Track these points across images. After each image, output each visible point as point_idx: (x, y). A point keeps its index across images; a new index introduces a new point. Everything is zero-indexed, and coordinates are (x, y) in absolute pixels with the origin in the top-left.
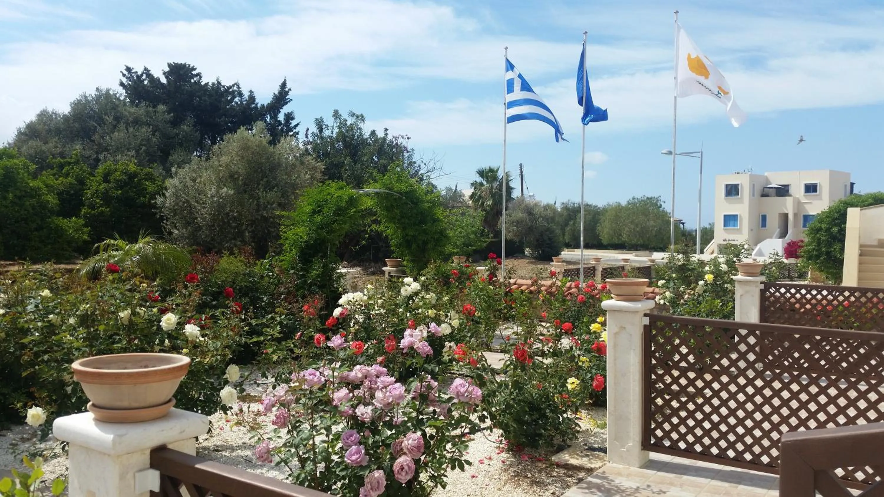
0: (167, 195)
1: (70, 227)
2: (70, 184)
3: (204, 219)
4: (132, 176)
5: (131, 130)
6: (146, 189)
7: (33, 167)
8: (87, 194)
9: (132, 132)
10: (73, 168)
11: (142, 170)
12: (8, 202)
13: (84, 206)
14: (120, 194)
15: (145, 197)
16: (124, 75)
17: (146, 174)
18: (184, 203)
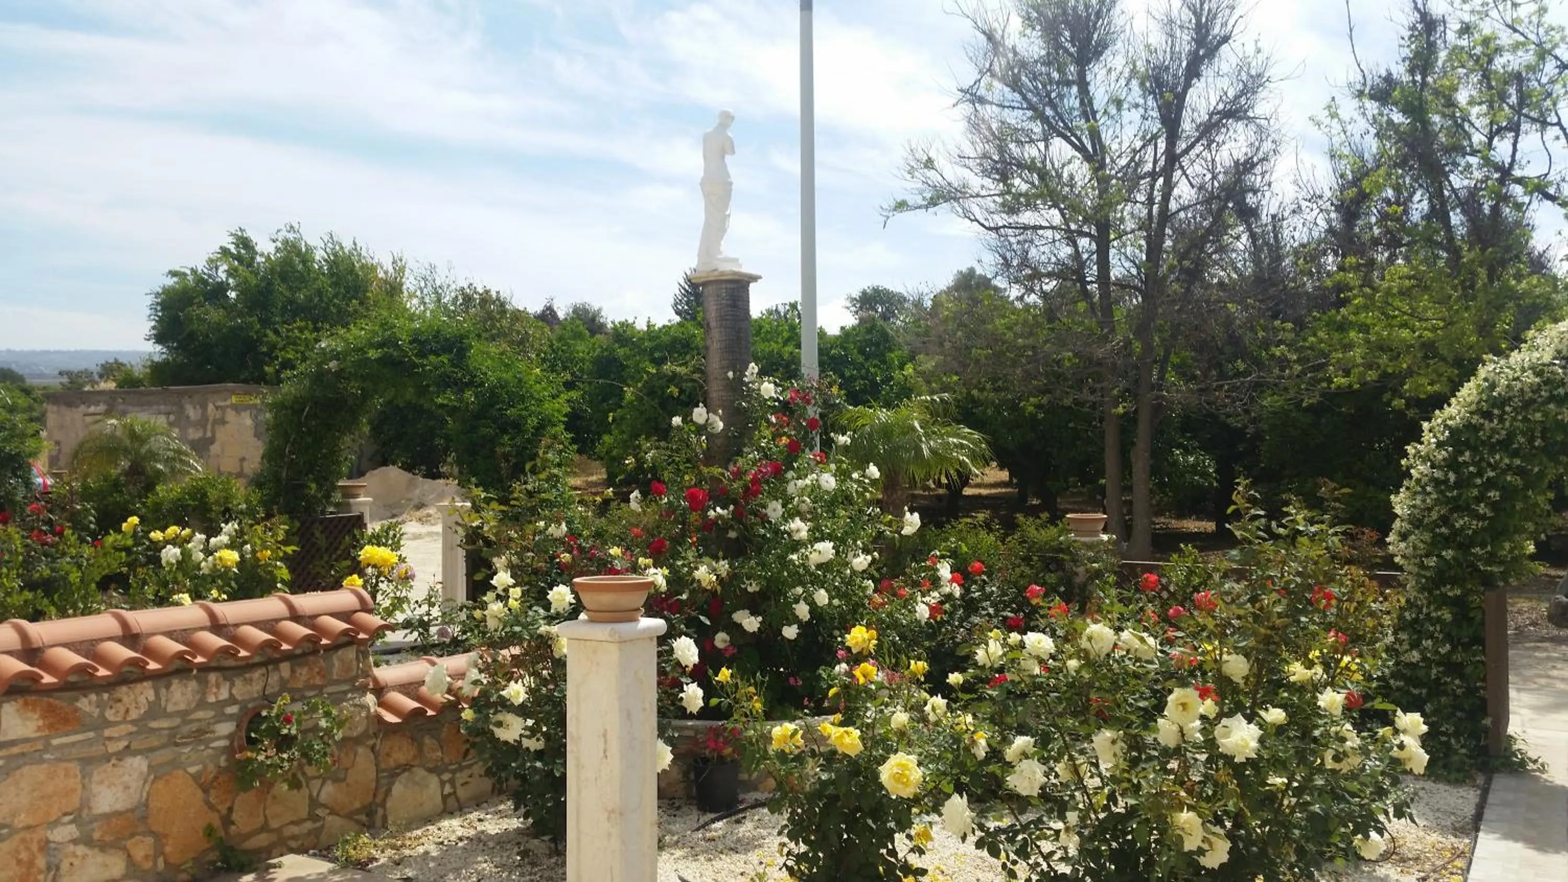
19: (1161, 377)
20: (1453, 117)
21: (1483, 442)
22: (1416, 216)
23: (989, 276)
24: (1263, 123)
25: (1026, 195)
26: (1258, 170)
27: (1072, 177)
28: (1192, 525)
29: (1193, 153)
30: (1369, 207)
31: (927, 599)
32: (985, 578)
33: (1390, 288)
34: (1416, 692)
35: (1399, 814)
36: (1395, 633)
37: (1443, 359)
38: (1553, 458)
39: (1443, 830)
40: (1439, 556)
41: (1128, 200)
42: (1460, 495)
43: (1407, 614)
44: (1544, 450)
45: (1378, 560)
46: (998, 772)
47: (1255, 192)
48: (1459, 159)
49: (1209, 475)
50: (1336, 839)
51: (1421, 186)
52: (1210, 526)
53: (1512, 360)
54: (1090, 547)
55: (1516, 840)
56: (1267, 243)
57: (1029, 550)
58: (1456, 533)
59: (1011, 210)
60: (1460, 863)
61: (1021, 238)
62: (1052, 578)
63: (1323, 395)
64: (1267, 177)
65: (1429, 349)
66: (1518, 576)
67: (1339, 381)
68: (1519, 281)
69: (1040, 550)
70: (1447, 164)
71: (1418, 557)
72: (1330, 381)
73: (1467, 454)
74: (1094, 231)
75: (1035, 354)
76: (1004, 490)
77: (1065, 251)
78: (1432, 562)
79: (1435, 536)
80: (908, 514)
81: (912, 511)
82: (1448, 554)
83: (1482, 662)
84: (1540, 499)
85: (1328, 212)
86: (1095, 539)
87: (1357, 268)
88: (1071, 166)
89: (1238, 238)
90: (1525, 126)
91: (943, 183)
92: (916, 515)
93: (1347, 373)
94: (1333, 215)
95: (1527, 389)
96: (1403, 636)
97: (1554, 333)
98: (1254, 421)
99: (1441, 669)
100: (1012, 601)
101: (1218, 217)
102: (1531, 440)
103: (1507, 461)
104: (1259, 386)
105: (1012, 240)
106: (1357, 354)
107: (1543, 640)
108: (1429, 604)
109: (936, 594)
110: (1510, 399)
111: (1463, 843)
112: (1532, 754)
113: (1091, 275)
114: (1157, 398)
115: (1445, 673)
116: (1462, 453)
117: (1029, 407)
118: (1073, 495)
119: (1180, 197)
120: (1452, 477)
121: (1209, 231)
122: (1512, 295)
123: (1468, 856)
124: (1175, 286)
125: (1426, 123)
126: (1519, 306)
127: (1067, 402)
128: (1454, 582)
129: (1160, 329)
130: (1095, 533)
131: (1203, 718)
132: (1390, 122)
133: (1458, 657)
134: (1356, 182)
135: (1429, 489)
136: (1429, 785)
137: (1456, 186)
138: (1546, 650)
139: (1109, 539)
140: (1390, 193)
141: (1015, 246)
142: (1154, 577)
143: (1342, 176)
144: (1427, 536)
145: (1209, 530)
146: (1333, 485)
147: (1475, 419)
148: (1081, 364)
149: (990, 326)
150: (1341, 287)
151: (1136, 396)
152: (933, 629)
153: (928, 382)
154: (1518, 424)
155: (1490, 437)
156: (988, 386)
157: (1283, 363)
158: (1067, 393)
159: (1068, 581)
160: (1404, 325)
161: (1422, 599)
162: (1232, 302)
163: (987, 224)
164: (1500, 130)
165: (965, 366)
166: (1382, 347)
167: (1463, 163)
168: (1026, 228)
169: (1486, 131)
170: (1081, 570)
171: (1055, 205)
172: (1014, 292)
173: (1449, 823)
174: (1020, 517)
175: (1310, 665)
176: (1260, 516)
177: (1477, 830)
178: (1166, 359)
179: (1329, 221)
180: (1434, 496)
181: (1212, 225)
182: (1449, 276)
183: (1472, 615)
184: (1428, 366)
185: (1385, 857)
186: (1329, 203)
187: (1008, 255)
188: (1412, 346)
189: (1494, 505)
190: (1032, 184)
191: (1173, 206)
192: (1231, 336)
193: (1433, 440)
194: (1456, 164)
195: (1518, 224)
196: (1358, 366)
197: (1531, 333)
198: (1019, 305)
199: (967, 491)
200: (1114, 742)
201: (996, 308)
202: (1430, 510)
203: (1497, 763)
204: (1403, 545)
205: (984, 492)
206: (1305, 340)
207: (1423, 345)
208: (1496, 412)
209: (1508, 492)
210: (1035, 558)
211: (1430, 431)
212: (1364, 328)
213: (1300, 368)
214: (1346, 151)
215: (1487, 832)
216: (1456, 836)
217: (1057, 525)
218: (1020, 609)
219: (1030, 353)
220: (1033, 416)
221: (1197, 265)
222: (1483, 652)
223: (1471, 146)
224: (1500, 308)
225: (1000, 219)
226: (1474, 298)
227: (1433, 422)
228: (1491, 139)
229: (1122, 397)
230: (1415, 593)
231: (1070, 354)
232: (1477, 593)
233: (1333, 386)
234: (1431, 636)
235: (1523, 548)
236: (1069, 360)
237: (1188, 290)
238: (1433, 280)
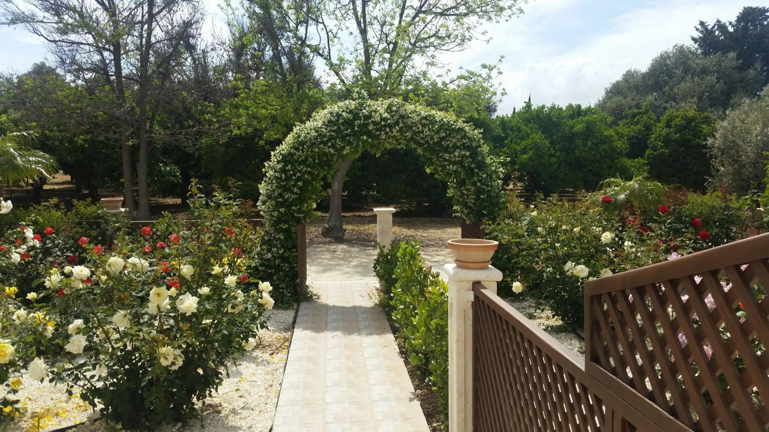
0: (717, 136)
1: (632, 166)
2: (639, 130)
3: (748, 157)
4: (689, 121)
5: (696, 79)
6: (701, 132)
7: (610, 119)
8: (652, 137)
9: (697, 81)
10: (642, 117)
11: (700, 115)
12: (587, 148)
13: (648, 148)
14: (679, 136)
15: (700, 138)
16: (697, 30)
17: (704, 118)
18: (731, 142)
19: (151, 127)
20: (281, 13)
21: (296, 161)
22: (267, 58)
23: (54, 67)
24: (196, 3)
25: (71, 25)
26: (194, 26)
27: (97, 19)
28: (170, 201)
29: (162, 14)
30: (247, 51)
31: (18, 250)
32: (54, 235)
33: (256, 90)
34: (270, 271)
35: (262, 327)
36: (261, 246)
37: (280, 123)
38: (322, 168)
39: (280, 330)
40: (279, 211)
41: (129, 34)
42: (287, 184)
43: (266, 237)
44: (319, 164)
45: (253, 214)
46: (61, 343)
47: (194, 37)
48: (284, 33)
49: (178, 176)
50: (234, 344)
51: (269, 44)
52: (179, 201)
53: (306, 125)
54: (114, 215)
55: (308, 330)
56: (201, 64)
57: (81, 218)
58: (285, 200)
59: (63, 32)
60: (287, 344)
61: (71, 48)
62: (94, 233)
63: (229, 138)
64: (199, 31)
65: (274, 119)
66: (310, 218)
67: (236, 132)
68: (309, 91)
69: (87, 218)
70: (279, 35)
71: (270, 212)
72: (232, 132)
73: (289, 166)
74: (112, 48)
75: (82, 112)
76: (68, 186)
77: (97, 58)
78: (276, 214)
79: (277, 202)
80: (3, 202)
81: (6, 200)
82: (282, 210)
83: (296, 256)
84: (318, 185)
85: (229, 51)
86: (118, 211)
87: (242, 80)
88: (96, 12)
89: (186, 59)
90: (310, 22)
91: (18, 11)
92: (9, 202)
93: (239, 128)
94: (231, 53)
95: (312, 138)
96: (264, 247)
97: (322, 114)
98: (198, 150)
99: (280, 260)
100: (71, 247)
101: (176, 47)
102: (314, 160)
103: (305, 169)
104: (200, 133)
105: (65, 48)
106: (243, 120)
107: (320, 243)
108: (275, 232)
109: (24, 247)
110: (306, 142)
111: (287, 335)
112: (315, 292)
113: (111, 72)
114: (149, 137)
115: (281, 262)
116: (287, 166)
117: (80, 140)
118: (107, 187)
119: (156, 35)
120: (283, 176)
121: (171, 55)
122: (307, 97)
123: (289, 340)
124: (156, 81)
125: (270, 14)
126: (309, 101)
127: (101, 138)
128: (285, 222)
129: (150, 102)
130: (117, 208)
131: (170, 297)
132: (254, 11)
133: (286, 255)
134: (240, 38)
135: (274, 182)
136: (275, 311)
137: (284, 46)
138: (321, 247)
139: (125, 211)
140: (256, 45)
141: (67, 52)
142: (148, 229)
143: (234, 35)
144: (274, 203)
145: (178, 203)
146: (234, 180)
147: (293, 151)
148: (108, 119)
149: (54, 96)
150: (235, 88)
151: (138, 136)
152: (22, 267)
153: (17, 126)
154: (310, 153)
155: (298, 159)
156: (55, 129)
157: (210, 123)
158: (101, 134)
159: (103, 234)
160: (264, 107)
161: (272, 230)
162: (185, 91)
163: (49, 38)
164: (301, 22)
165: (40, 117)
166: (254, 117)
167: (286, 35)
168: (73, 43)
169: (295, 22)
170: (109, 227)
171: (89, 33)
172: (69, 78)
173: (283, 327)
174: (75, 201)
175: (222, 265)
176: (201, 197)
177: (294, 328)
178: (153, 118)
179: (229, 56)
180: (276, 185)
181: (173, 52)
182: (282, 86)
183: (292, 236)
184: (274, 126)
185: (256, 347)
186: (228, 47)
187: (64, 57)
188: (267, 117)
189: (300, 188)
190: (75, 19)
191: (153, 40)
192: (185, 108)
193: (276, 160)
194: (283, 36)
195: (309, 65)
196: (244, 125)
197: (314, 114)
198: (73, 85)
199: (46, 187)
200: (125, 316)
201: (58, 86)
202: (274, 191)
203: (302, 298)
204: (263, 207)
205: (56, 187)
206: (220, 112)
207: (272, 117)
208: (300, 147)
209: (306, 183)
210: (84, 223)
211: (274, 156)
212: (246, 108)
213: (217, 125)
214: (235, 23)
215: (297, 328)
216: (285, 332)
217: (96, 205)
218: (76, 251)
219: (79, 111)
220: (82, 146)
221: (167, 71)
222: (297, 251)
223: (289, 27)
224: (302, 102)
225: (57, 37)
226: (292, 97)
227: (276, 152)
228: (297, 26)
229: (131, 136)
230: (269, 228)
231: (102, 113)
232: (294, 226)
233: (233, 134)
234: (276, 247)
235: (311, 206)
236: (101, 116)
237: (163, 83)
238: (275, 87)
